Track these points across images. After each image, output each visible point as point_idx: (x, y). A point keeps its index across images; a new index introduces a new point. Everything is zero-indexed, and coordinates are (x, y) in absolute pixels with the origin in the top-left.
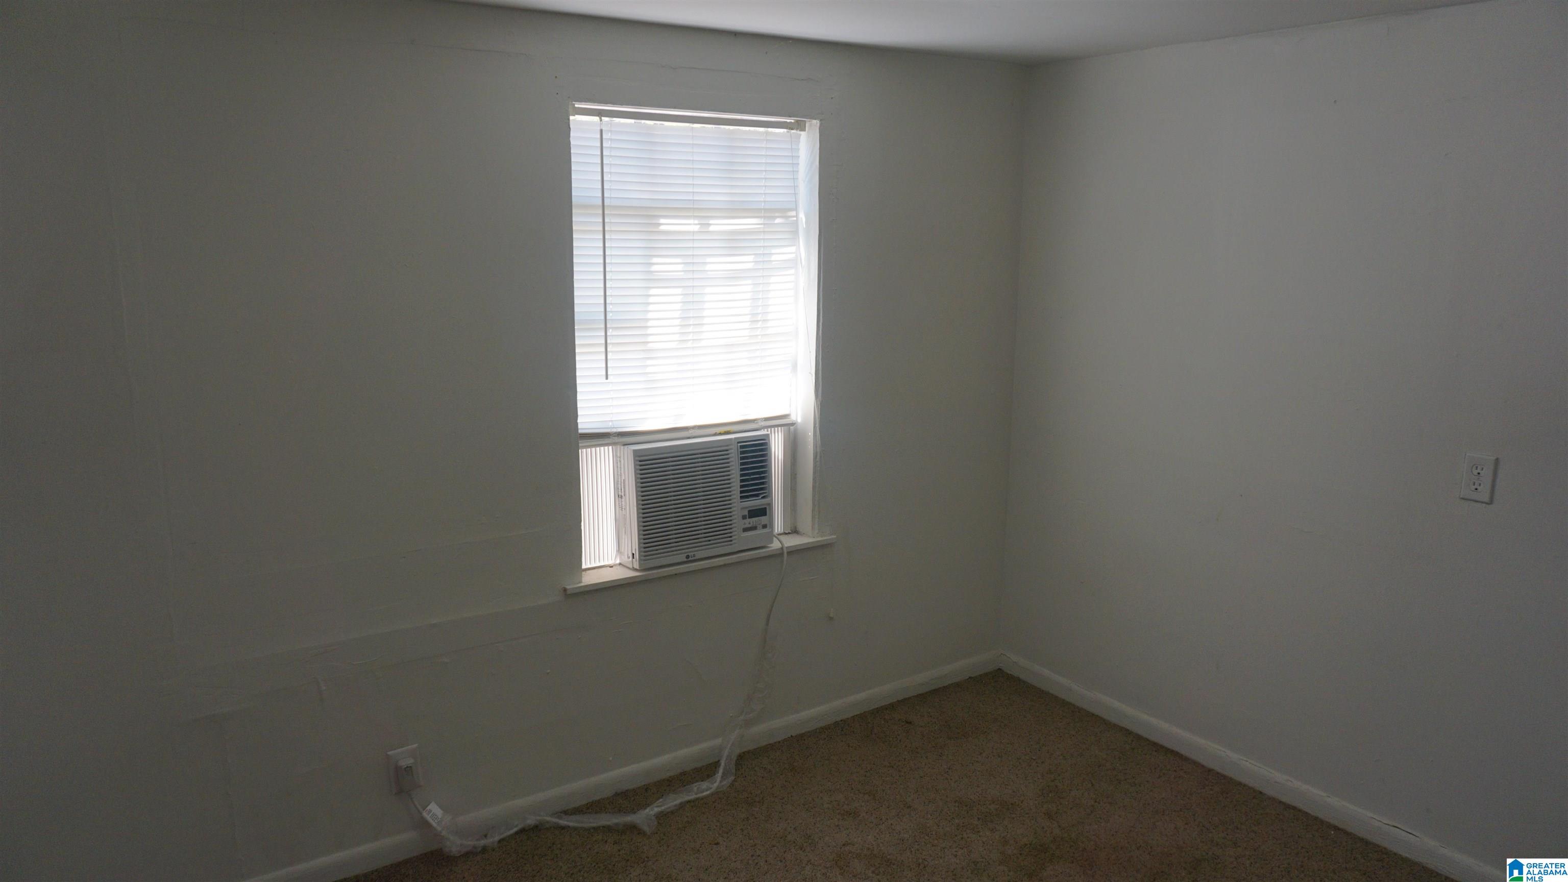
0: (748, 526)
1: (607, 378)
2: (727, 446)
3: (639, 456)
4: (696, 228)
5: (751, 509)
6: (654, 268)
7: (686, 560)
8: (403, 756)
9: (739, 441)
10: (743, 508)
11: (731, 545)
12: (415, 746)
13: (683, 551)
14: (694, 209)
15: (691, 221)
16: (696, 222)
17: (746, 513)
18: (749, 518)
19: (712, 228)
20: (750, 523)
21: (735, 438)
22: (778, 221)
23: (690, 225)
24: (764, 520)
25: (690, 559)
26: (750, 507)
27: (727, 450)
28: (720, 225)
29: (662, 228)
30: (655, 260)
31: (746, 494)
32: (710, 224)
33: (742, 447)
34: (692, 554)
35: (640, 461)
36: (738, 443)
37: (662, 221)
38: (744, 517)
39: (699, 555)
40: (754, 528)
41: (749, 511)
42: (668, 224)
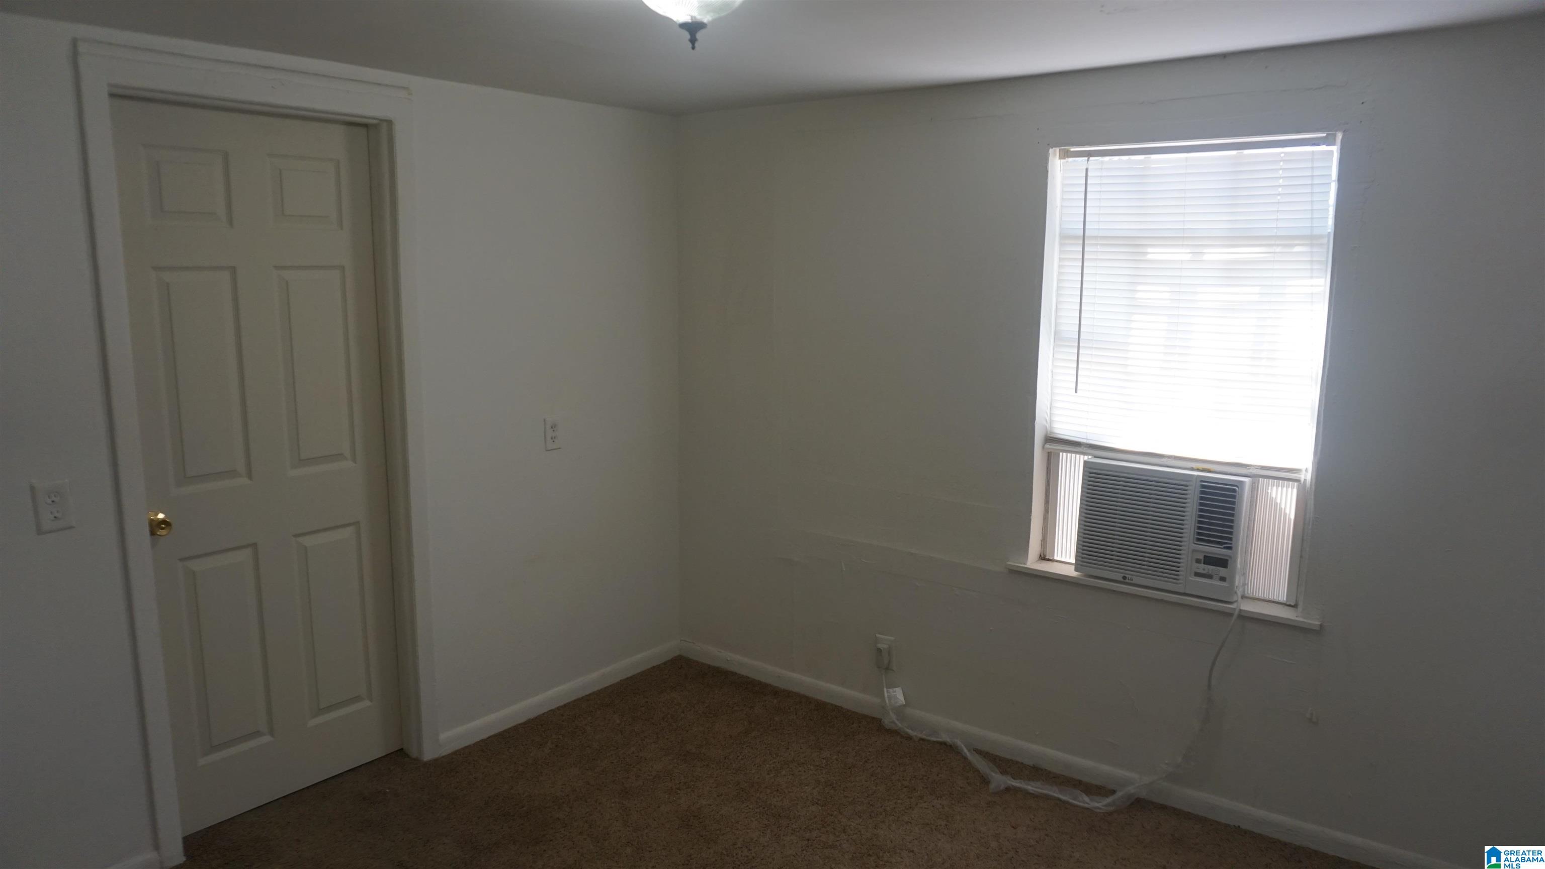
0: (1201, 571)
1: (1076, 392)
2: (1187, 481)
3: (1091, 468)
4: (1188, 257)
5: (1207, 555)
6: (1138, 295)
7: (1122, 580)
8: (885, 640)
9: (1203, 480)
10: (1194, 551)
11: (1177, 583)
12: (892, 638)
13: (1121, 571)
14: (1183, 238)
15: (1183, 250)
16: (1188, 251)
17: (1201, 557)
18: (1204, 563)
19: (1206, 257)
20: (1204, 570)
21: (1198, 476)
22: (1297, 249)
23: (1180, 254)
24: (1222, 571)
25: (1127, 581)
26: (1207, 552)
27: (1187, 486)
28: (1216, 255)
29: (1149, 257)
30: (1139, 288)
31: (1201, 537)
32: (1204, 253)
33: (1203, 486)
34: (1130, 577)
35: (1090, 473)
36: (1202, 481)
37: (1150, 250)
38: (1198, 561)
39: (1136, 580)
40: (1209, 576)
41: (1205, 557)
42: (1155, 253)
